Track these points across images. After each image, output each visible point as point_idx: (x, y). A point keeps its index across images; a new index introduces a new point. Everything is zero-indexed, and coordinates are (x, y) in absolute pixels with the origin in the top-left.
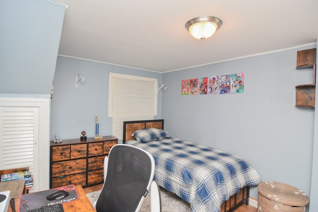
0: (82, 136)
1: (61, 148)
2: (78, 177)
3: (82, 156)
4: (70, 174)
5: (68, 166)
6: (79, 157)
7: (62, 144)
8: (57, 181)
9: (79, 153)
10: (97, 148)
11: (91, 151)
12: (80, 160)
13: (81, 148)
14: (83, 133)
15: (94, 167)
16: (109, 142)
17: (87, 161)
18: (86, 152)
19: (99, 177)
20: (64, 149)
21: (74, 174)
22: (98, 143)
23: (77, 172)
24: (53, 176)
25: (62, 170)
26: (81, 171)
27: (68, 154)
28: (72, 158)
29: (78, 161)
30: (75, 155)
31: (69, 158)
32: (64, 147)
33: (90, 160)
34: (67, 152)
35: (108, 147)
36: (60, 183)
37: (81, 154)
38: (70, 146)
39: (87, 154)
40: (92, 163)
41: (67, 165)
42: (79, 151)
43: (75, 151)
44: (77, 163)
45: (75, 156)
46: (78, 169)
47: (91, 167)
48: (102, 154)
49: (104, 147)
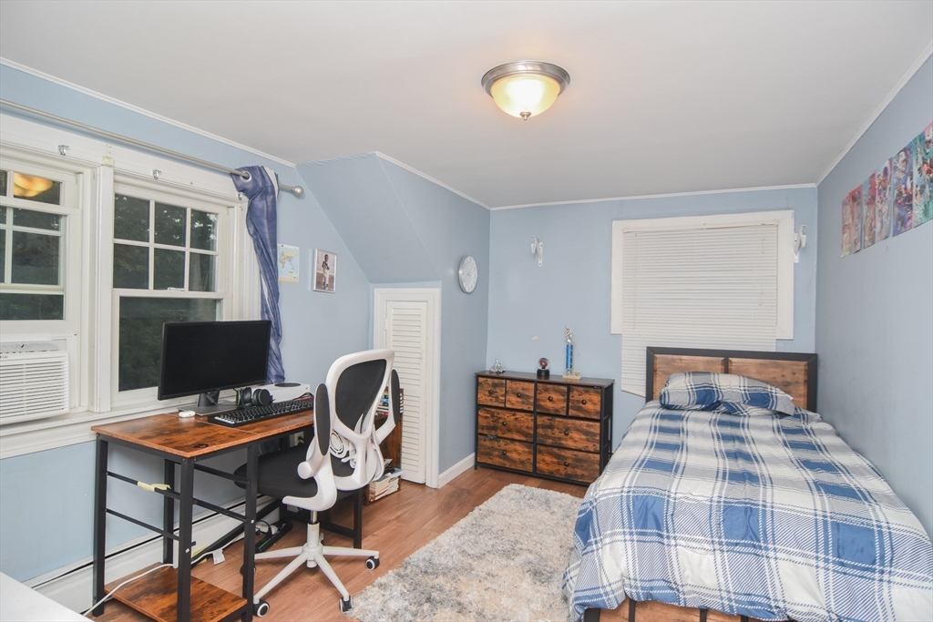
0: (540, 368)
1: (490, 381)
2: (519, 447)
3: (526, 408)
4: (505, 436)
5: (501, 421)
6: (520, 408)
7: (505, 375)
8: (485, 443)
9: (519, 400)
10: (555, 396)
11: (543, 400)
12: (522, 414)
13: (523, 389)
14: (543, 362)
15: (549, 437)
16: (581, 389)
17: (535, 421)
18: (532, 401)
19: (559, 464)
20: (495, 385)
21: (513, 440)
22: (556, 387)
23: (516, 437)
24: (480, 431)
25: (492, 424)
26: (523, 439)
27: (502, 396)
28: (508, 406)
29: (519, 415)
30: (513, 401)
31: (502, 405)
32: (496, 381)
33: (540, 420)
34: (500, 391)
35: (578, 401)
36: (490, 448)
37: (523, 403)
38: (504, 381)
39: (535, 405)
40: (544, 427)
41: (500, 418)
42: (519, 396)
43: (513, 393)
44: (516, 419)
45: (513, 404)
46: (519, 432)
47: (543, 436)
48: (564, 414)
49: (571, 398)
